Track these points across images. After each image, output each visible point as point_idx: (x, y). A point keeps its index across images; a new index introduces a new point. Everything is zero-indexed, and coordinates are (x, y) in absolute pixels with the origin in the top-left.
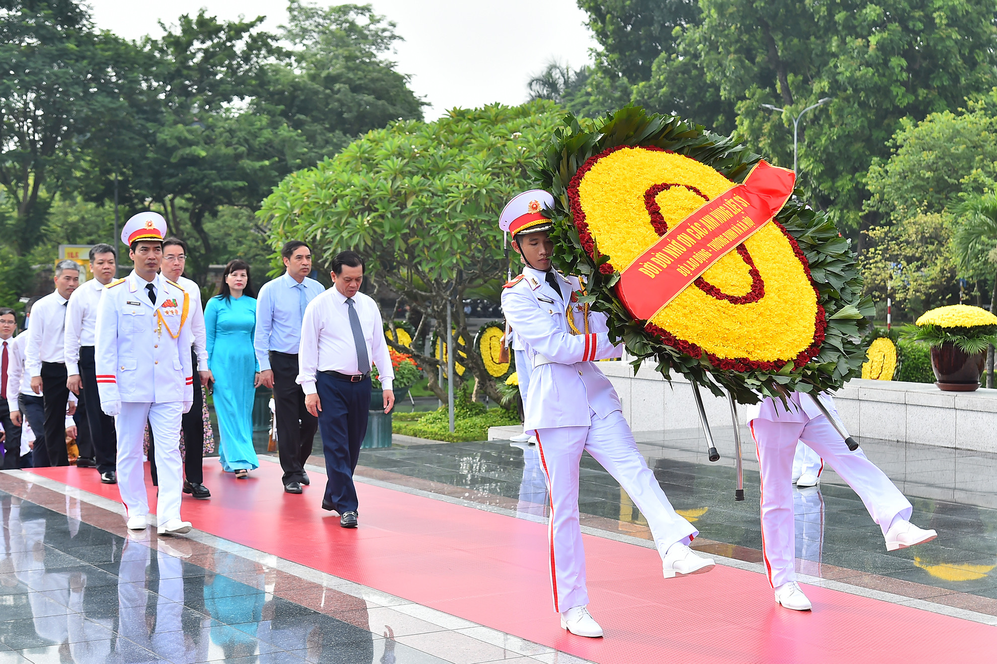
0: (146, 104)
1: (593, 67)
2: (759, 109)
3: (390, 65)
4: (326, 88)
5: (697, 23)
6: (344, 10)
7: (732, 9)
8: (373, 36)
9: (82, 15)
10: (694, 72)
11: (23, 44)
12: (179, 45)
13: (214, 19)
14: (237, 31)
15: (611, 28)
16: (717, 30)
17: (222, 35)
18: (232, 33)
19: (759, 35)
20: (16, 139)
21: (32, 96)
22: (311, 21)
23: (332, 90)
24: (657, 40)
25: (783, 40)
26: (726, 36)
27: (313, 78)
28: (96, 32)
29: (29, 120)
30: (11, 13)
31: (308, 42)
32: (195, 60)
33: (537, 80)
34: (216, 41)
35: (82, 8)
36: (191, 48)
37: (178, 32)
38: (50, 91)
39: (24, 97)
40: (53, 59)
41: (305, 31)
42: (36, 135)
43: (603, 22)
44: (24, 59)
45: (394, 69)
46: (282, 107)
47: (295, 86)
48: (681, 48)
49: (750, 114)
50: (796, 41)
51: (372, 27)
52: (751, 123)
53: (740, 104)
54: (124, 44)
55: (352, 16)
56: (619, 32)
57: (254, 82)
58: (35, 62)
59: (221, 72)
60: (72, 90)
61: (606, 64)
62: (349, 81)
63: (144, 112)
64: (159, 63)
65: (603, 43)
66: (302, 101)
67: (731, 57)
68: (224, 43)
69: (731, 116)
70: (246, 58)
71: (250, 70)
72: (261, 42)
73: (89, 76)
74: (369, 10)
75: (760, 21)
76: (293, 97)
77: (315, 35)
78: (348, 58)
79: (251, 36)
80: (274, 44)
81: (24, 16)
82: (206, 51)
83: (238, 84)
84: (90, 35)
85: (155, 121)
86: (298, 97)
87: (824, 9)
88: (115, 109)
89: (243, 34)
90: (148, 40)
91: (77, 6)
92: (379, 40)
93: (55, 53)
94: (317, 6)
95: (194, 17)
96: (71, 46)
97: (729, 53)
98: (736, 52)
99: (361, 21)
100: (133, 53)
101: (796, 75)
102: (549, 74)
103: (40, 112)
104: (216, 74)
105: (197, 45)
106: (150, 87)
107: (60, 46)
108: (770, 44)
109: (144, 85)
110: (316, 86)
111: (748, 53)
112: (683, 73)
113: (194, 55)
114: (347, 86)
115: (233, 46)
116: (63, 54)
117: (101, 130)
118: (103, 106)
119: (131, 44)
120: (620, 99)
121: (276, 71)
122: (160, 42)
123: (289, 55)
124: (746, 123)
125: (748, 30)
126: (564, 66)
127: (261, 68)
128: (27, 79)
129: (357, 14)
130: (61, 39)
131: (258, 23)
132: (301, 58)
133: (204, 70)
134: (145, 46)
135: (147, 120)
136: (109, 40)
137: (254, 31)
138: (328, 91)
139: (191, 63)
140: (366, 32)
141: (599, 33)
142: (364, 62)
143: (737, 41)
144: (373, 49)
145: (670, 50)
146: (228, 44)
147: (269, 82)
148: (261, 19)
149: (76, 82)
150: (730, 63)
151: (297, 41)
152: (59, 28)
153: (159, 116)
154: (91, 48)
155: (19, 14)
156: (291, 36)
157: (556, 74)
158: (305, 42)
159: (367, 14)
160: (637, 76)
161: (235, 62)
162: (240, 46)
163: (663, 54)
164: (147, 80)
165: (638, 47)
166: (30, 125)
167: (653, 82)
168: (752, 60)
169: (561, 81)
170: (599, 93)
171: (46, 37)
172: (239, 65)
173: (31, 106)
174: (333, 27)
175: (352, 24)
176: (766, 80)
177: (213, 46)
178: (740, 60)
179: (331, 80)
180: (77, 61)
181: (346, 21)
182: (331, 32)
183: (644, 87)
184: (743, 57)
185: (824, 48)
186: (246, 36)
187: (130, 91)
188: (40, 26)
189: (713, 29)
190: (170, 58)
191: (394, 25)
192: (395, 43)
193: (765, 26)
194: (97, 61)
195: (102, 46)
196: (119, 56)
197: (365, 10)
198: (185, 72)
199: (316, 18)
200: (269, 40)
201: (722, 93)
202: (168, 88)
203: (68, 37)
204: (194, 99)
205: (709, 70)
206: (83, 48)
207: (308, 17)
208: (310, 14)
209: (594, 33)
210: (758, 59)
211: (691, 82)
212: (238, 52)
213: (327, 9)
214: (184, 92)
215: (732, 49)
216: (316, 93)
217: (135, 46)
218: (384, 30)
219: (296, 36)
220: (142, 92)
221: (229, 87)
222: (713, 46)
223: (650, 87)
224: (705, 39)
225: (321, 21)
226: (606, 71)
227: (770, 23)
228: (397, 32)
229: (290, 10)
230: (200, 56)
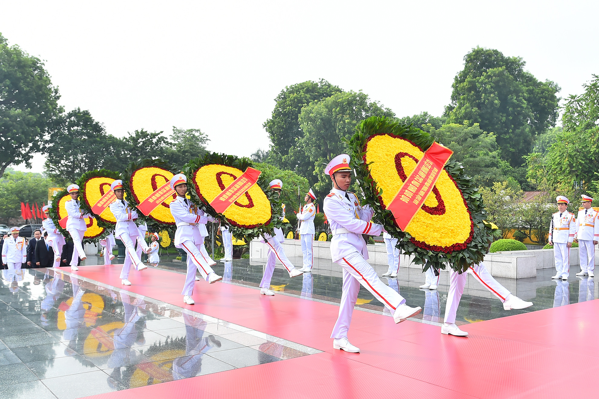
0: (123, 159)
1: (271, 150)
2: (322, 164)
3: (204, 148)
4: (183, 155)
5: (303, 137)
6: (191, 131)
7: (314, 133)
8: (200, 139)
9: (102, 129)
10: (302, 152)
11: (82, 138)
12: (135, 140)
13: (147, 132)
14: (154, 136)
15: (276, 138)
16: (309, 139)
17: (149, 137)
18: (152, 136)
19: (322, 141)
20: (79, 169)
21: (84, 155)
22: (180, 134)
23: (185, 155)
24: (291, 142)
25: (330, 143)
26: (312, 141)
27: (179, 151)
28: (107, 135)
29: (84, 163)
30: (78, 128)
31: (179, 141)
32: (140, 145)
33: (254, 154)
34: (147, 139)
35: (102, 127)
36: (138, 141)
37: (134, 135)
38: (91, 153)
39: (82, 155)
40: (92, 143)
41: (178, 137)
42: (86, 168)
43: (274, 136)
44: (82, 143)
45: (206, 149)
46: (168, 160)
47: (173, 153)
48: (298, 145)
49: (319, 166)
50: (333, 143)
51: (200, 136)
52: (319, 169)
53: (316, 162)
54: (116, 139)
55: (194, 132)
56: (279, 140)
57: (159, 152)
58: (85, 144)
59: (148, 149)
60: (98, 153)
61: (275, 149)
62: (190, 153)
63: (123, 161)
64: (128, 145)
65: (274, 143)
66: (175, 158)
67: (313, 148)
68: (149, 139)
69: (313, 166)
70: (156, 144)
71: (158, 148)
72: (162, 139)
73: (104, 149)
74: (199, 131)
75: (323, 137)
76: (172, 157)
77: (182, 139)
78: (190, 145)
79: (158, 137)
80: (166, 140)
81: (82, 130)
82: (143, 142)
83: (154, 153)
84: (105, 136)
85: (126, 164)
86: (174, 157)
87: (342, 134)
88: (112, 160)
89: (156, 137)
90: (125, 138)
91: (100, 126)
92: (202, 140)
93: (93, 141)
94: (182, 129)
95: (140, 131)
96: (98, 139)
97: (313, 147)
98: (315, 146)
99: (197, 134)
100: (119, 142)
101: (333, 154)
102: (258, 153)
103: (87, 161)
104: (147, 149)
105: (140, 140)
106: (125, 153)
107: (94, 139)
108: (326, 144)
109: (123, 153)
110: (180, 154)
111: (319, 147)
112: (299, 153)
113: (139, 143)
114: (190, 154)
115: (152, 140)
116: (95, 142)
117: (108, 167)
118: (108, 159)
119: (118, 139)
120: (279, 160)
121: (167, 149)
122: (128, 138)
123: (171, 144)
124: (318, 168)
125: (319, 140)
126: (262, 150)
127: (162, 148)
128: (83, 149)
129: (196, 132)
130: (95, 137)
131: (161, 133)
132: (175, 145)
133: (143, 148)
134: (123, 140)
135: (123, 163)
136: (111, 138)
137: (159, 136)
138: (184, 156)
139: (138, 146)
140: (198, 138)
141: (272, 140)
142: (196, 147)
143: (315, 143)
144: (200, 144)
145: (295, 145)
146: (151, 140)
147: (164, 152)
148: (162, 132)
149: (99, 150)
150: (313, 150)
151: (176, 140)
152: (94, 133)
153: (127, 162)
154: (105, 140)
155: (81, 128)
156: (174, 139)
157: (260, 153)
158: (178, 140)
159: (199, 132)
160: (284, 154)
161: (153, 146)
162: (154, 140)
163: (292, 147)
164: (123, 151)
165: (285, 144)
166: (84, 165)
167: (289, 155)
168: (320, 149)
169: (262, 155)
170: (273, 159)
171: (90, 136)
172: (154, 147)
173: (84, 159)
174: (188, 136)
175: (194, 135)
176: (324, 155)
177: (146, 140)
178: (316, 149)
179: (184, 152)
180: (100, 144)
181: (192, 134)
182: (187, 138)
183: (286, 157)
184: (317, 148)
185: (342, 146)
186: (157, 137)
187: (118, 154)
188: (88, 132)
189: (308, 139)
190: (132, 144)
191: (207, 136)
192: (208, 141)
193: (324, 138)
194: (107, 144)
195: (109, 139)
196: (114, 142)
197: (198, 131)
198: (136, 148)
199: (182, 133)
200: (164, 139)
201: (311, 159)
202: (131, 154)
203: (97, 136)
204: (139, 157)
205: (307, 152)
206: (102, 140)
207: (179, 133)
208: (180, 132)
209: (271, 140)
210: (322, 149)
211: (301, 156)
212: (154, 143)
213: (186, 130)
214: (136, 155)
215: (314, 145)
216: (180, 156)
217: (120, 140)
218: (204, 137)
219: (175, 138)
220: (122, 155)
221: (151, 154)
222: (307, 145)
223: (288, 157)
224: (305, 142)
225: (184, 134)
226: (274, 152)
227: (325, 137)
228: (208, 138)
229: (174, 130)
230: (141, 143)
